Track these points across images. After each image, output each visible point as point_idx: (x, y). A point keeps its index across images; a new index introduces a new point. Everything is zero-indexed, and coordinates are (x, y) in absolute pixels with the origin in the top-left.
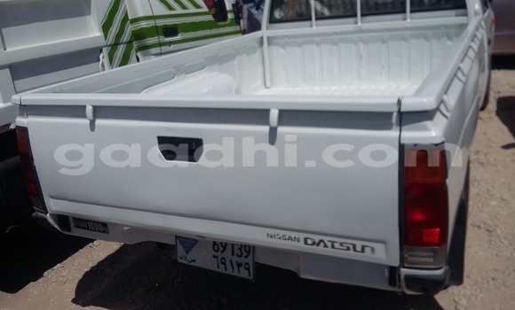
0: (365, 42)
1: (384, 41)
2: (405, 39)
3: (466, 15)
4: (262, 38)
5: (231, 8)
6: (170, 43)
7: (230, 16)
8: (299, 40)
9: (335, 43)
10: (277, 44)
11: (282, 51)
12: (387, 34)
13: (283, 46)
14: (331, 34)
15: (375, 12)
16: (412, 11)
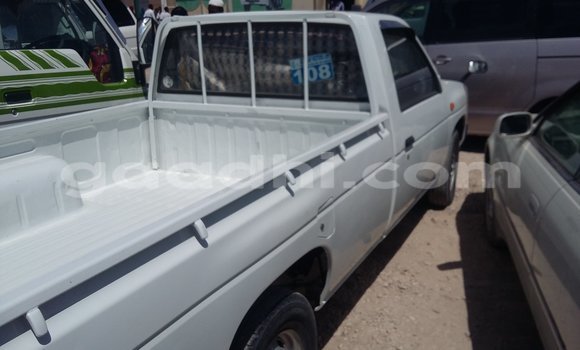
0: (262, 129)
1: (282, 130)
2: (305, 131)
3: (369, 110)
4: (148, 109)
5: (131, 66)
6: (16, 111)
7: (127, 76)
8: (190, 117)
9: (230, 126)
10: (166, 118)
11: (172, 127)
12: (284, 123)
13: (173, 121)
14: (223, 114)
15: (273, 94)
16: (311, 98)
